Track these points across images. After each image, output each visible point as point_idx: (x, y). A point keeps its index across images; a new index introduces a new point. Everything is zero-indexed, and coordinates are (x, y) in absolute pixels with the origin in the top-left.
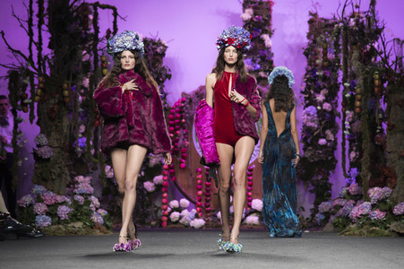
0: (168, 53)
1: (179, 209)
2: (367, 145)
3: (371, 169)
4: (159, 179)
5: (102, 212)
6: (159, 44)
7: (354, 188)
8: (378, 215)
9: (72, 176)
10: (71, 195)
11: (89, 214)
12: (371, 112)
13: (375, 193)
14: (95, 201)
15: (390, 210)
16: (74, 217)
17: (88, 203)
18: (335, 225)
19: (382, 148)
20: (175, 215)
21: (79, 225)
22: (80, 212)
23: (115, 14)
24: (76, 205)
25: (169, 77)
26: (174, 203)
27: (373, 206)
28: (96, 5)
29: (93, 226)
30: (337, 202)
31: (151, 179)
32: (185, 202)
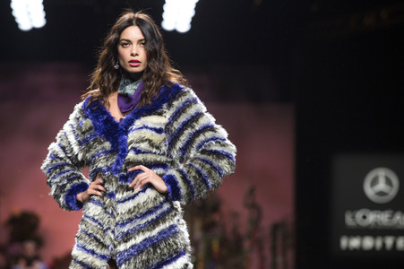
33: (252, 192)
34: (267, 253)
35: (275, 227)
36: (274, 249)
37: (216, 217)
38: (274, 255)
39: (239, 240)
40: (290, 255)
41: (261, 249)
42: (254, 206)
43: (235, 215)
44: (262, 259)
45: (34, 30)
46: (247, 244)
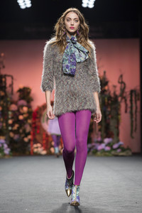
33: (121, 76)
34: (128, 102)
35: (132, 92)
36: (131, 101)
37: (106, 88)
38: (132, 103)
39: (116, 97)
40: (139, 103)
41: (126, 101)
42: (122, 83)
43: (115, 87)
44: (126, 105)
45: (27, 8)
46: (120, 99)
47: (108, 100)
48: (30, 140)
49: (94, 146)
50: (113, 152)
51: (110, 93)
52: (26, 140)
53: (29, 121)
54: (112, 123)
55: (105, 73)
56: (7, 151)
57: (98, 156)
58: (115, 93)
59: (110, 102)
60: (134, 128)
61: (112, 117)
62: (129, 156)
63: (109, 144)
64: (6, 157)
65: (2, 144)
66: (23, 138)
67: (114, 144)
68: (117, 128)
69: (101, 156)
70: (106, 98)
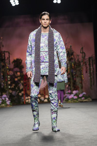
0: (23, 62)
1: (28, 99)
2: (72, 81)
3: (73, 86)
4: (23, 92)
5: (9, 101)
6: (20, 60)
7: (69, 91)
8: (75, 97)
9: (1, 93)
10: (1, 98)
11: (6, 102)
12: (72, 73)
13: (74, 92)
14: (7, 99)
15: (78, 96)
16: (2, 103)
17: (5, 99)
18: (66, 100)
19: (75, 81)
20: (27, 101)
21: (4, 105)
22: (4, 102)
23: (9, 53)
24: (3, 100)
25: (23, 67)
26: (27, 98)
27: (74, 95)
28: (4, 52)
29: (7, 105)
30: (66, 95)
31: (21, 92)
32: (29, 97)
33: (82, 48)
34: (88, 66)
35: (90, 58)
36: (90, 64)
37: (72, 57)
38: (90, 67)
39: (79, 62)
40: (94, 66)
41: (86, 65)
42: (83, 53)
43: (78, 56)
44: (87, 68)
45: (16, 6)
46: (82, 64)
47: (74, 65)
48: (23, 94)
49: (66, 96)
50: (79, 100)
51: (75, 60)
52: (20, 94)
53: (22, 82)
54: (78, 80)
55: (71, 46)
56: (8, 102)
57: (70, 103)
58: (78, 60)
59: (75, 66)
60: (92, 83)
61: (77, 76)
62: (90, 101)
63: (76, 95)
64: (8, 106)
65: (5, 98)
66: (19, 93)
67: (79, 94)
68: (81, 83)
69: (72, 103)
70: (73, 64)
